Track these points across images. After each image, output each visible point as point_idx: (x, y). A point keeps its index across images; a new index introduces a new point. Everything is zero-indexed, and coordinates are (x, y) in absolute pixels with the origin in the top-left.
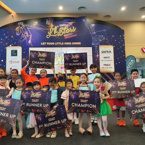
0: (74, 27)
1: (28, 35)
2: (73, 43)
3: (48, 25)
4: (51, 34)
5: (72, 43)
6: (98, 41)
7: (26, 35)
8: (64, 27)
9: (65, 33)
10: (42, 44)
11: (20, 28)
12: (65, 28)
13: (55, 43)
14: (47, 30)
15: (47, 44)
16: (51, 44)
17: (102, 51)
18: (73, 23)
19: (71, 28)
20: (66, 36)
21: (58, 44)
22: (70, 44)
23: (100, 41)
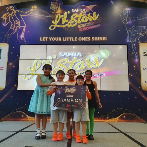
0: (95, 13)
1: (21, 26)
2: (94, 39)
3: (53, 11)
4: (58, 24)
5: (91, 39)
7: (17, 25)
8: (78, 13)
9: (80, 23)
10: (41, 40)
11: (8, 14)
12: (81, 15)
13: (63, 38)
14: (52, 18)
15: (50, 40)
16: (57, 39)
17: (144, 53)
18: (94, 7)
19: (90, 14)
20: (81, 27)
21: (68, 40)
22: (89, 40)
23: (140, 36)
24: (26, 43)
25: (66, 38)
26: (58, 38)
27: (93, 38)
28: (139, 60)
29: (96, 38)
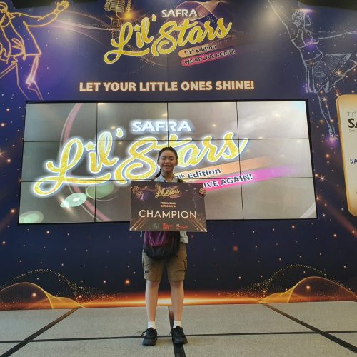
0: (220, 21)
1: (27, 52)
2: (221, 86)
3: (113, 14)
4: (125, 48)
5: (214, 85)
6: (330, 77)
8: (179, 19)
9: (183, 44)
10: (81, 89)
12: (185, 24)
13: (141, 84)
14: (109, 33)
15: (107, 89)
16: (124, 87)
17: (349, 120)
18: (219, 4)
19: (208, 23)
20: (188, 55)
21: (153, 89)
22: (207, 89)
23: (338, 77)
24: (41, 98)
25: (148, 84)
26: (126, 84)
27: (218, 84)
28: (339, 137)
29: (227, 83)
